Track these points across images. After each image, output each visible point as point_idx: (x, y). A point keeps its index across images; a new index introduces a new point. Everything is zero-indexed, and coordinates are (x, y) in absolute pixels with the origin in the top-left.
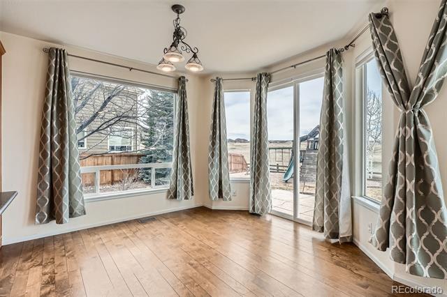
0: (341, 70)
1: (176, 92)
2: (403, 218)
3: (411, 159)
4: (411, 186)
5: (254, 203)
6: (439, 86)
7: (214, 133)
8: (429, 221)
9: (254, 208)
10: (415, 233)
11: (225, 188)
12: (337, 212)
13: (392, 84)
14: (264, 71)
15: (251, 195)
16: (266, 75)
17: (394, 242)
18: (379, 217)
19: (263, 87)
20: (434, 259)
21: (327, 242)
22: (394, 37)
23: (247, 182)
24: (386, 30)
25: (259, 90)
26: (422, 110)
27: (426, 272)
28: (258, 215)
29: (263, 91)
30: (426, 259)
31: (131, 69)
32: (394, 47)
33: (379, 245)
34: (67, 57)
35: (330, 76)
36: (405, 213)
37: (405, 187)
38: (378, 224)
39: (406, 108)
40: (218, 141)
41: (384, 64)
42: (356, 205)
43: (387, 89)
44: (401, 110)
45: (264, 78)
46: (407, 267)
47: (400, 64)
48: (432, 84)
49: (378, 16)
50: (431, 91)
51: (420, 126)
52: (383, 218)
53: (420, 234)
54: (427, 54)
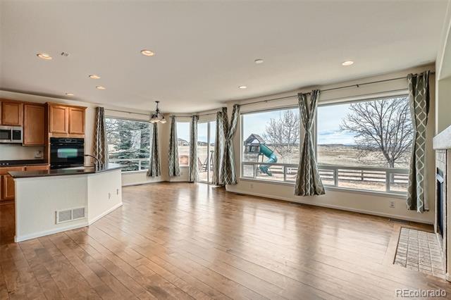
5: (190, 177)
6: (234, 133)
9: (190, 179)
11: (177, 170)
13: (224, 131)
14: (196, 114)
15: (189, 173)
16: (196, 116)
20: (230, 180)
22: (227, 117)
23: (188, 168)
24: (225, 114)
25: (193, 123)
26: (231, 140)
27: (227, 184)
29: (195, 124)
30: (228, 180)
32: (226, 120)
34: (105, 111)
39: (226, 139)
40: (173, 147)
47: (227, 126)
48: (232, 133)
49: (224, 109)
50: (232, 135)
51: (228, 144)
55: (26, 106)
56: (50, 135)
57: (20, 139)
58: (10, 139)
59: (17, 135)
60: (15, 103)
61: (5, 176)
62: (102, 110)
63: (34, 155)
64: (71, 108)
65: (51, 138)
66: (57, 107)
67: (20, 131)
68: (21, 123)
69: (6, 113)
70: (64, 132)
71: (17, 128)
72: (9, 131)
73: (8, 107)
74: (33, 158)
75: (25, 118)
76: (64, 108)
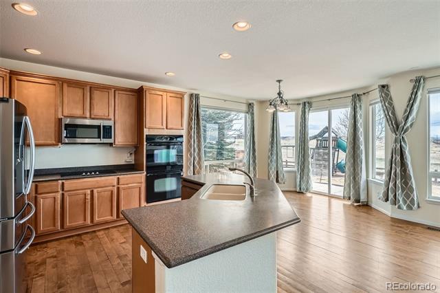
0: (360, 106)
1: (247, 113)
2: (395, 184)
3: (398, 158)
4: (398, 170)
5: (300, 185)
6: (411, 125)
7: (273, 140)
8: (406, 186)
9: (300, 189)
10: (400, 191)
11: (281, 176)
12: (359, 188)
13: (390, 122)
14: (307, 100)
15: (298, 180)
16: (308, 103)
17: (391, 196)
18: (384, 186)
19: (307, 110)
20: (408, 202)
21: (352, 205)
22: (391, 99)
23: (295, 172)
24: (387, 95)
25: (304, 113)
26: (404, 136)
27: (405, 208)
28: (302, 193)
29: (307, 114)
30: (405, 202)
31: (225, 101)
32: (391, 104)
33: (384, 199)
34: (200, 98)
35: (355, 109)
36: (396, 182)
37: (396, 171)
38: (382, 190)
39: (396, 135)
40: (275, 145)
41: (386, 112)
42: (370, 184)
43: (387, 125)
44: (394, 135)
45: (307, 105)
46: (397, 206)
47: (394, 113)
48: (408, 124)
49: (383, 86)
50: (408, 127)
51: (402, 143)
52: (386, 186)
53: (403, 192)
54: (406, 111)
55: (117, 92)
56: (146, 132)
57: (111, 138)
58: (99, 137)
59: (107, 132)
60: (105, 88)
61: (95, 191)
62: (197, 96)
63: (125, 158)
64: (169, 94)
65: (147, 135)
66: (153, 92)
67: (111, 127)
68: (112, 116)
69: (95, 102)
70: (161, 127)
71: (107, 123)
72: (99, 127)
73: (97, 94)
74: (123, 163)
75: (116, 108)
76: (161, 93)
